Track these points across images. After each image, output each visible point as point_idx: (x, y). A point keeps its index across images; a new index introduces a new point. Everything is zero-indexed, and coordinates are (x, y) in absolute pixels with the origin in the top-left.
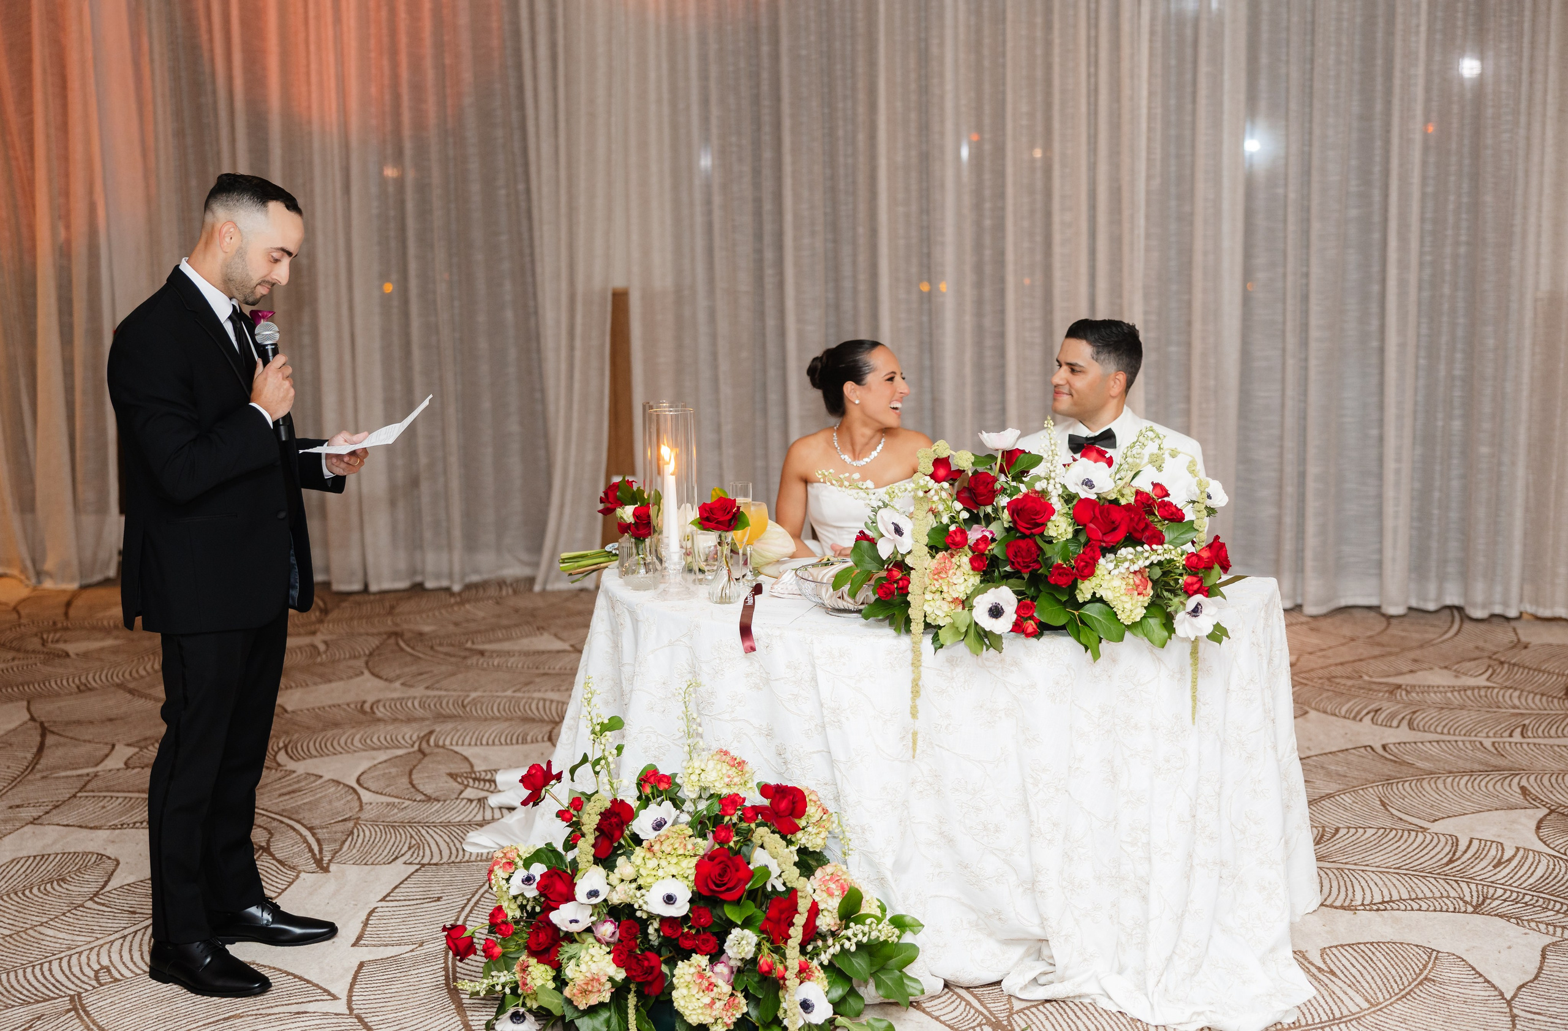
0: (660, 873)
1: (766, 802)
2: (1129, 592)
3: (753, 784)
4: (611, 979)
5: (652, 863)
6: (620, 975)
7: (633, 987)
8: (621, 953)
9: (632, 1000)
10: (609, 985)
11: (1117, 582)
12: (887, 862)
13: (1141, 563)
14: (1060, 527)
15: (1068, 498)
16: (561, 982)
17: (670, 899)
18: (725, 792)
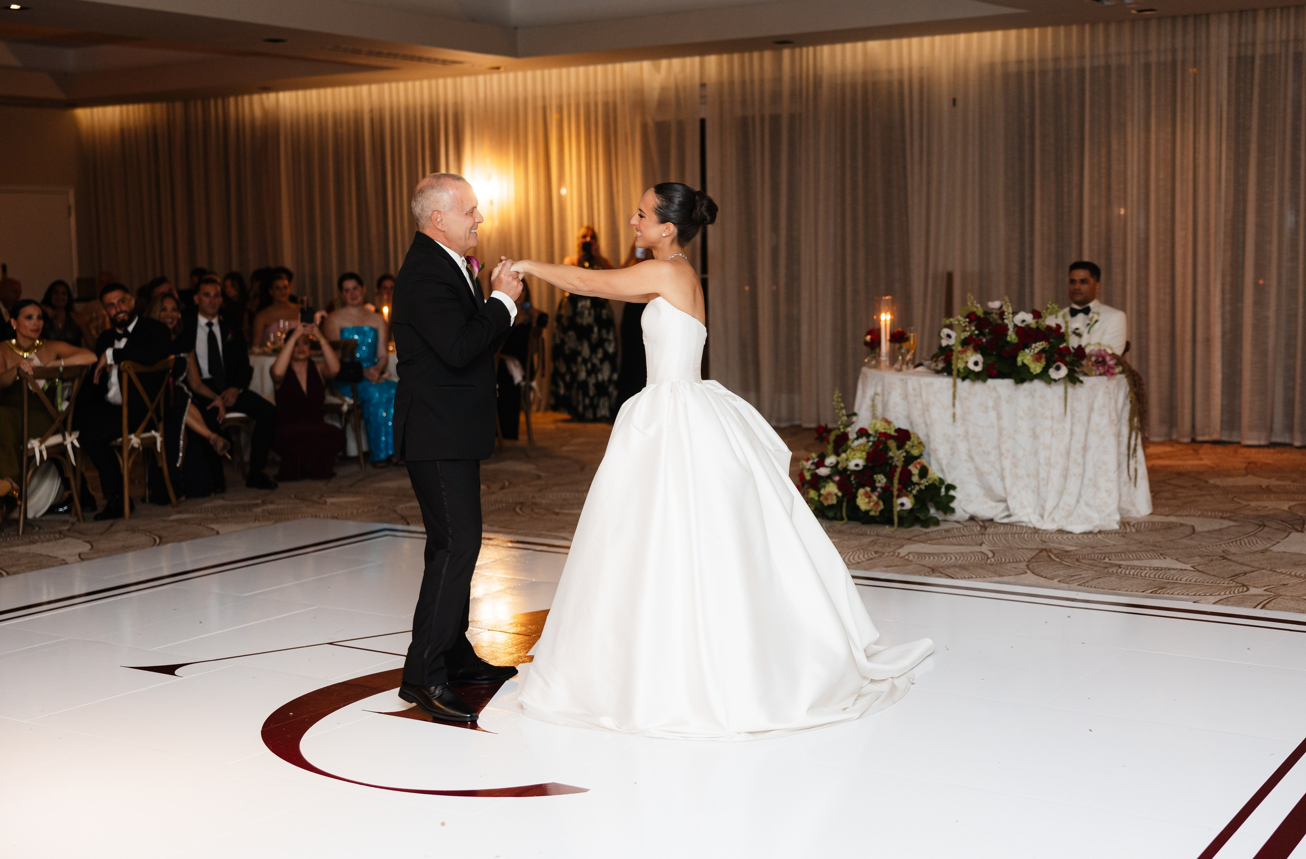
0: (855, 457)
1: (896, 434)
2: (1034, 361)
3: (893, 430)
4: (836, 495)
5: (853, 453)
6: (840, 494)
7: (845, 500)
8: (840, 486)
9: (845, 504)
10: (835, 497)
11: (1029, 357)
12: (944, 462)
13: (1036, 351)
14: (1012, 337)
15: (1016, 326)
16: (820, 495)
17: (857, 465)
18: (883, 431)
